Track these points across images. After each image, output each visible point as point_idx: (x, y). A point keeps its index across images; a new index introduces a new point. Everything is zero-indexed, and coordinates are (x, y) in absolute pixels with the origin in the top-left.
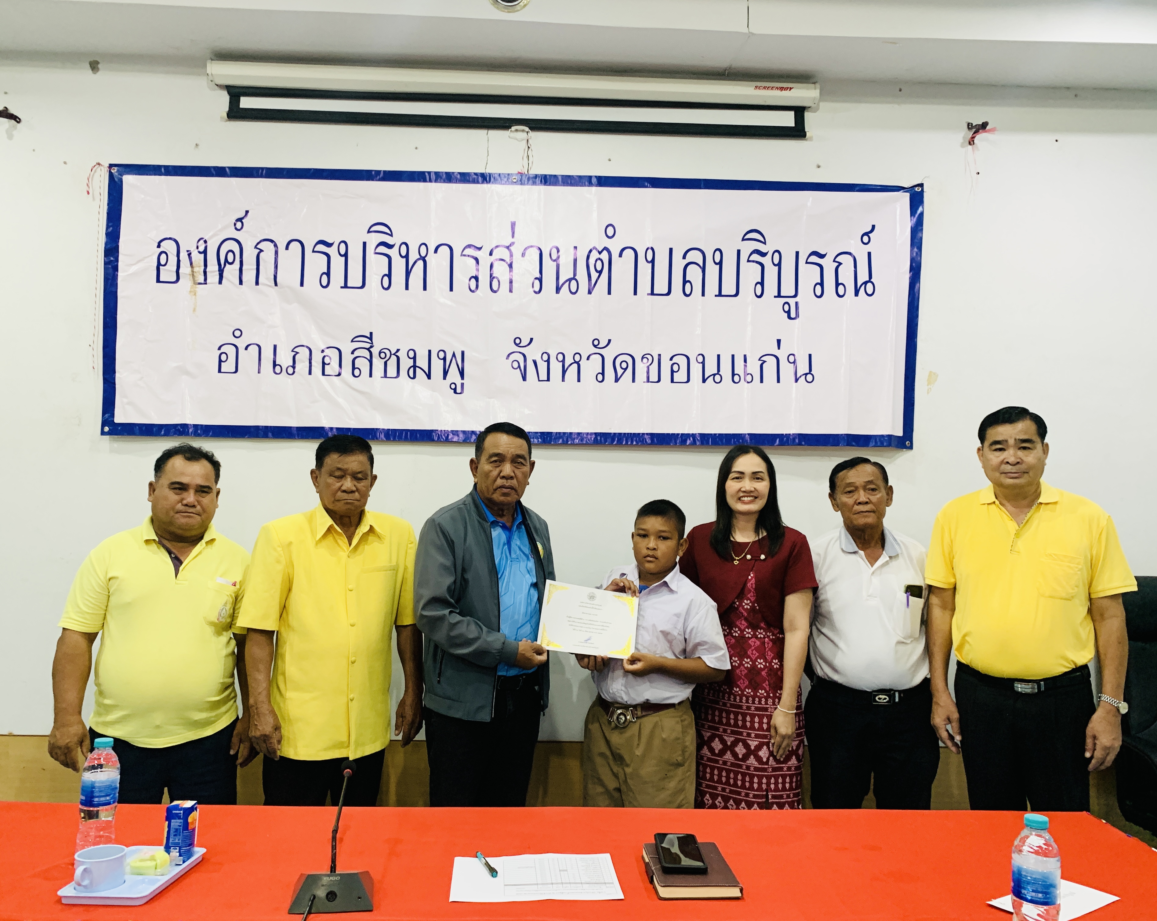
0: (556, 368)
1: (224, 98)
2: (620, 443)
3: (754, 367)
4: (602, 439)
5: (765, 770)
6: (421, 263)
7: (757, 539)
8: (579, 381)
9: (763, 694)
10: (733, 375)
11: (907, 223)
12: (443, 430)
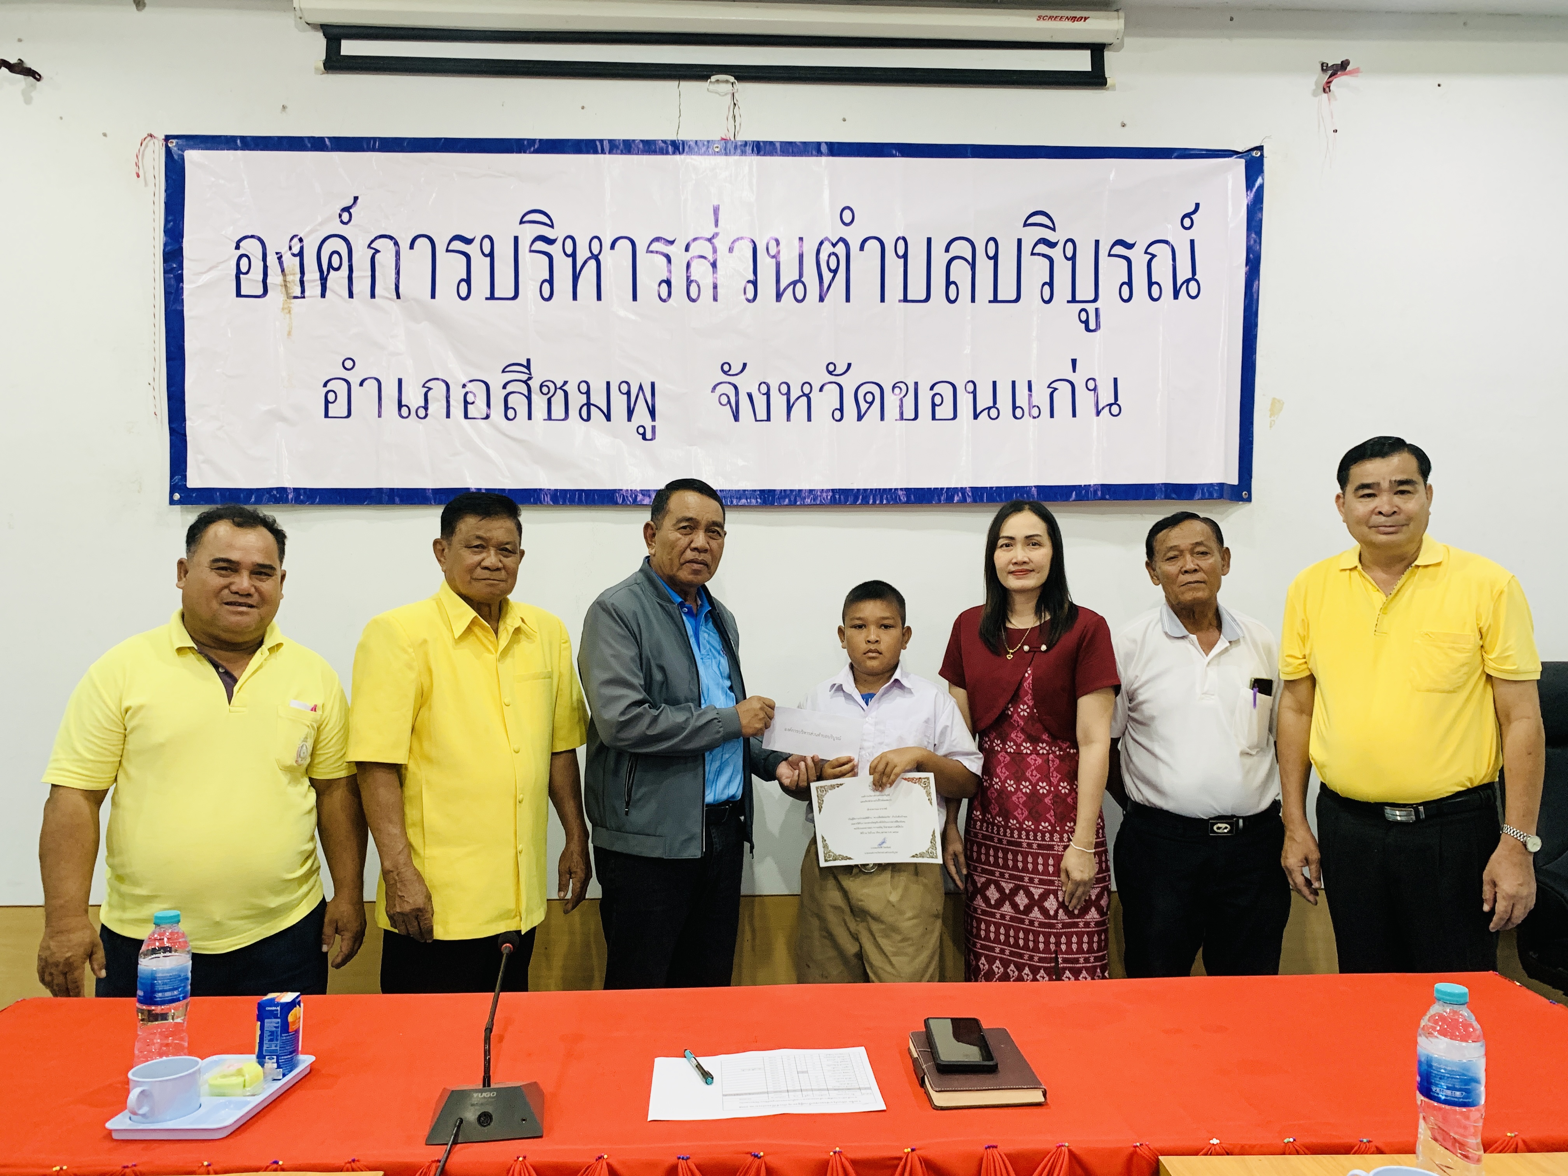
0: (779, 403)
1: (320, 42)
2: (865, 502)
3: (1041, 397)
4: (842, 497)
5: (1052, 926)
6: (592, 263)
7: (1038, 624)
8: (809, 419)
9: (1046, 828)
10: (1015, 408)
11: (1243, 200)
12: (629, 489)
